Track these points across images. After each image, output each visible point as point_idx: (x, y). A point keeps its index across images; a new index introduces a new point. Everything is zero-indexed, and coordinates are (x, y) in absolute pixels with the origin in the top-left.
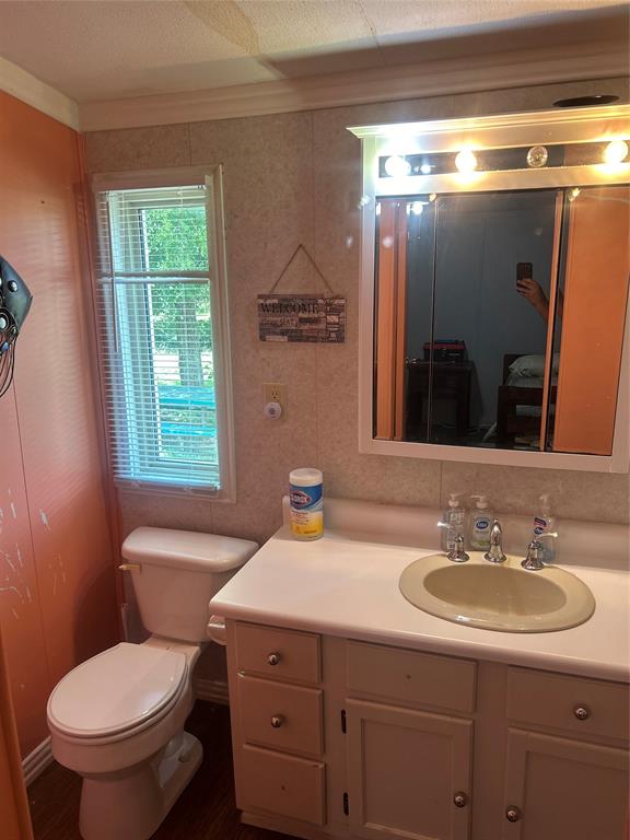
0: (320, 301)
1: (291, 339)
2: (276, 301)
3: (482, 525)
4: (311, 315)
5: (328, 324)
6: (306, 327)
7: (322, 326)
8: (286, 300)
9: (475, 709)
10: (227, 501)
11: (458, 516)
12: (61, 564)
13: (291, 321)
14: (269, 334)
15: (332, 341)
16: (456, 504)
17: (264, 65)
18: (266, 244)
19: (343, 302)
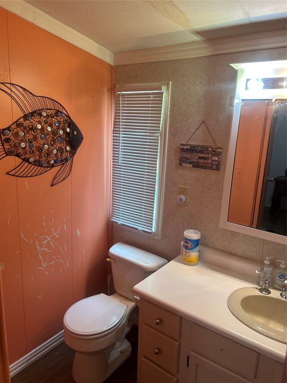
0: (210, 149)
1: (194, 166)
2: (188, 147)
3: (281, 277)
4: (205, 155)
5: (212, 160)
6: (202, 161)
7: (209, 161)
8: (193, 147)
9: (255, 377)
10: (157, 238)
11: (268, 270)
12: (84, 253)
13: (195, 157)
14: (183, 162)
15: (213, 169)
16: (268, 263)
17: (193, 34)
18: (187, 120)
19: (221, 150)
